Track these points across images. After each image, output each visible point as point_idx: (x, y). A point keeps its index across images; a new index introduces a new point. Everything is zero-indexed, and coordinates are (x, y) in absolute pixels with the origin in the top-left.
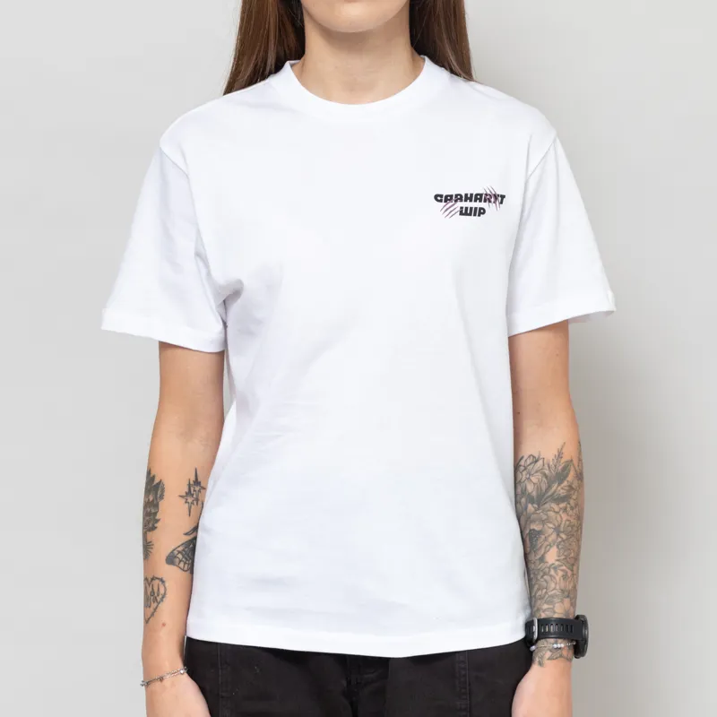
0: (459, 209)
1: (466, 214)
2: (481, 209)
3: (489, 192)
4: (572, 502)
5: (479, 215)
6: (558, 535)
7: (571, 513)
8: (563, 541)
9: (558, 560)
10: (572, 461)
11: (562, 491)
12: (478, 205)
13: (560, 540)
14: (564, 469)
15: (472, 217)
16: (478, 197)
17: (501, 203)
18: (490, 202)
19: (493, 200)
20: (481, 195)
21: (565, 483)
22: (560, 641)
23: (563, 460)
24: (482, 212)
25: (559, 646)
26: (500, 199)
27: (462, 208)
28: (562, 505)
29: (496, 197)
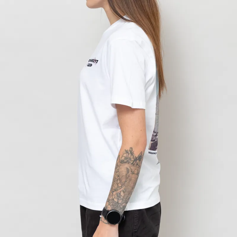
0: (88, 64)
3: (95, 59)
7: (116, 173)
17: (97, 63)
19: (94, 61)
22: (102, 215)
24: (91, 65)
25: (101, 217)
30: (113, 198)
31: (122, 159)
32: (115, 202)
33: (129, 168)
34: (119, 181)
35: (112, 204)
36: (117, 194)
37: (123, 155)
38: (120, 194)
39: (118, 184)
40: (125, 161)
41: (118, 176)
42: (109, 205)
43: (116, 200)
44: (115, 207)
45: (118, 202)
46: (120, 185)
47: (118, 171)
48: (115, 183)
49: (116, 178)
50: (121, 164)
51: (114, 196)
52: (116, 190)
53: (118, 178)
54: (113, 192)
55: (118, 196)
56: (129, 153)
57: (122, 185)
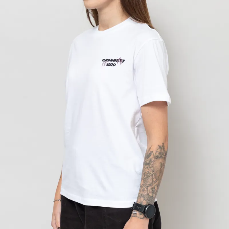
0: (107, 64)
1: (109, 65)
2: (114, 64)
3: (119, 59)
4: (150, 165)
5: (113, 66)
6: (144, 176)
7: (150, 169)
8: (145, 178)
9: (143, 184)
10: (153, 151)
11: (148, 161)
12: (114, 62)
13: (144, 178)
14: (150, 154)
15: (111, 66)
16: (115, 60)
17: (123, 62)
18: (118, 62)
19: (119, 61)
20: (116, 59)
21: (149, 159)
22: (136, 211)
23: (150, 151)
24: (115, 65)
25: (136, 213)
26: (122, 61)
27: (108, 63)
28: (147, 166)
29: (121, 60)
30: (148, 193)
31: (156, 154)
32: (150, 196)
33: (162, 162)
34: (154, 176)
35: (147, 199)
36: (152, 189)
37: (158, 151)
38: (154, 188)
39: (153, 179)
40: (159, 156)
41: (153, 171)
42: (144, 200)
43: (151, 194)
44: (149, 201)
45: (152, 197)
46: (155, 180)
47: (153, 167)
48: (150, 178)
49: (150, 173)
50: (156, 159)
51: (149, 191)
52: (150, 185)
53: (153, 173)
54: (148, 187)
55: (152, 190)
56: (162, 148)
57: (157, 179)
